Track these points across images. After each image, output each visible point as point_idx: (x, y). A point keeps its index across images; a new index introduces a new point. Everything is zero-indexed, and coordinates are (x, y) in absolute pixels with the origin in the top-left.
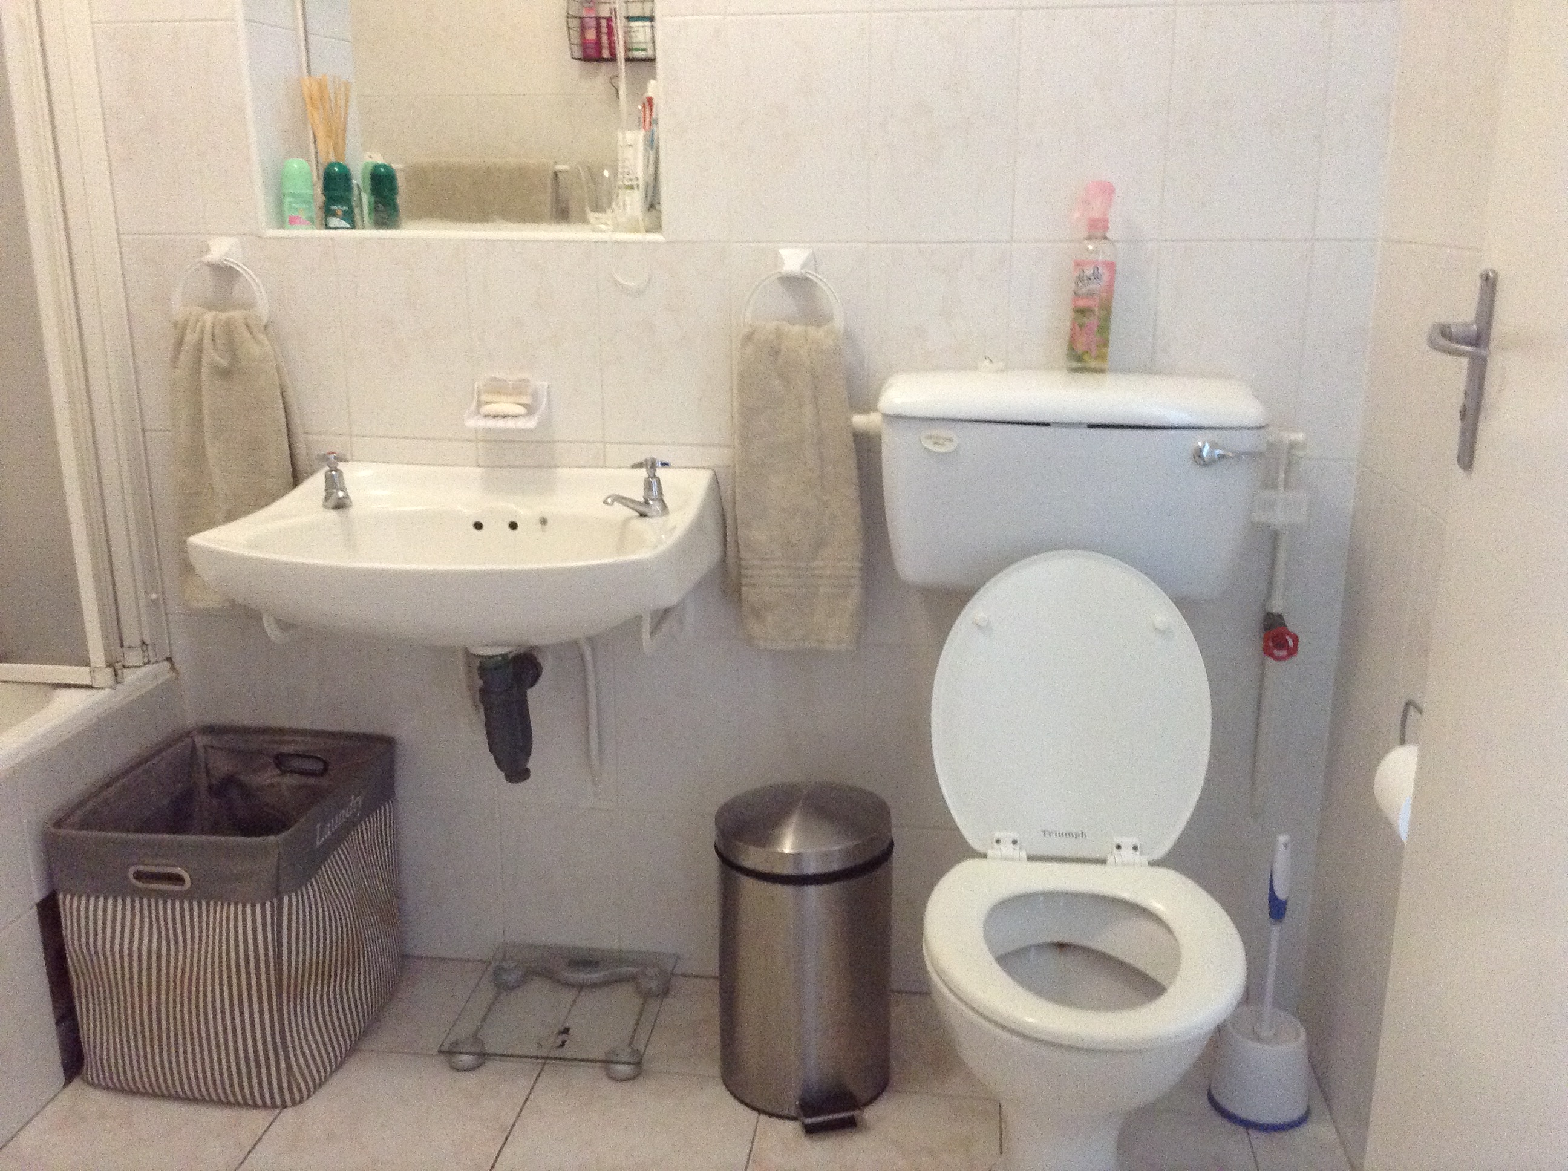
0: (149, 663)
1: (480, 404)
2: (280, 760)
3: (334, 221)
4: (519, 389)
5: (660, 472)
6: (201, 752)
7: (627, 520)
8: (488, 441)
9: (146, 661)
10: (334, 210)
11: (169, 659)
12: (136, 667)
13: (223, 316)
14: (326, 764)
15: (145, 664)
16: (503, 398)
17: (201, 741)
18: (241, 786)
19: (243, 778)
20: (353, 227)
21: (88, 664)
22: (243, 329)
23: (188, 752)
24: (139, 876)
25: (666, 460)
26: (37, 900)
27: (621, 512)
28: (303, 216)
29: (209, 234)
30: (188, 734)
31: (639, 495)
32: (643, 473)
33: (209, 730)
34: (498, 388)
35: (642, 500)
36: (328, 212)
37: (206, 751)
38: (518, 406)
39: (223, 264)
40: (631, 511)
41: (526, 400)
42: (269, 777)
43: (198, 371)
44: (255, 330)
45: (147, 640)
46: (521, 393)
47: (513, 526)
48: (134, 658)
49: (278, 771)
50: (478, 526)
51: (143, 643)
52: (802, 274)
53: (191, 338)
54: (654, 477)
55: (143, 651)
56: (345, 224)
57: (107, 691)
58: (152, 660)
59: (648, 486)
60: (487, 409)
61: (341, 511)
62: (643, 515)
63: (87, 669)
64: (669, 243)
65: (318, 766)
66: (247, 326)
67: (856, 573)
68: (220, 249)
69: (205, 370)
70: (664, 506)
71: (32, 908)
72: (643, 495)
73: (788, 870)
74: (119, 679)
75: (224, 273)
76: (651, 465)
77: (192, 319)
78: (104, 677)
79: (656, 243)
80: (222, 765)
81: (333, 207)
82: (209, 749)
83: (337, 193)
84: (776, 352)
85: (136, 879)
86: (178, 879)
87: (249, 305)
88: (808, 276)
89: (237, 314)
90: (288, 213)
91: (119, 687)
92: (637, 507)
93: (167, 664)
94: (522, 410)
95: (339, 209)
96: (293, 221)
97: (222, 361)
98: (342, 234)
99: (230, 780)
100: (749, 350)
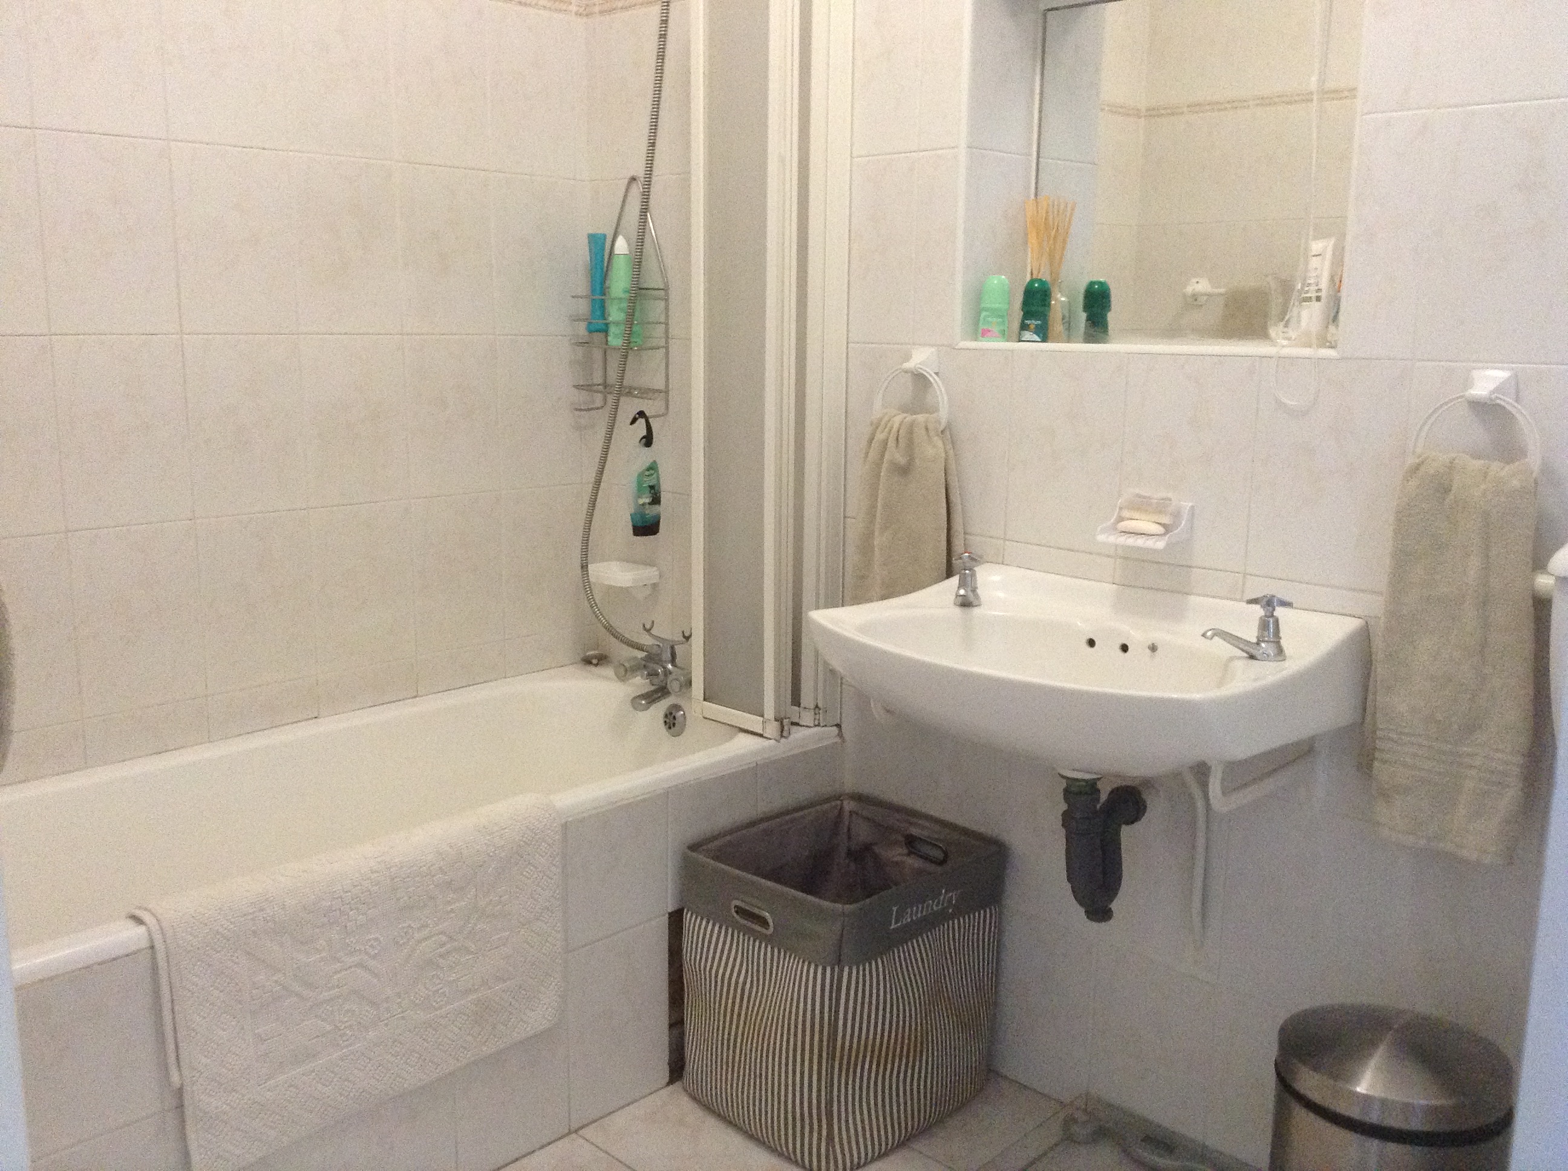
0: (819, 725)
1: (1121, 519)
2: (911, 842)
3: (1027, 335)
4: (1160, 507)
5: (1279, 612)
6: (846, 814)
7: (1232, 659)
8: (1126, 558)
9: (816, 723)
10: (1028, 325)
11: (838, 726)
12: (807, 726)
13: (910, 418)
14: (946, 854)
15: (816, 726)
16: (1143, 517)
17: (849, 806)
18: (876, 857)
19: (876, 849)
20: (1044, 340)
21: (762, 716)
22: (923, 432)
23: (836, 812)
24: (739, 911)
25: (1287, 599)
26: (670, 911)
27: (1222, 649)
28: (996, 329)
29: (914, 344)
30: (838, 797)
31: (1251, 634)
32: (1258, 611)
33: (859, 798)
34: (1141, 505)
35: (1254, 640)
36: (1024, 327)
37: (851, 815)
38: (1157, 525)
39: (917, 371)
40: (1240, 651)
41: (1166, 520)
42: (896, 854)
43: (878, 465)
44: (932, 433)
45: (820, 705)
46: (1160, 512)
47: (1125, 648)
48: (807, 718)
49: (906, 851)
50: (1091, 643)
51: (817, 706)
52: (1491, 400)
53: (880, 436)
54: (1272, 616)
55: (815, 714)
56: (1036, 338)
57: (772, 742)
58: (821, 725)
59: (1264, 625)
60: (1123, 525)
61: (966, 610)
62: (1252, 657)
63: (762, 719)
64: (1342, 359)
65: (938, 854)
66: (927, 429)
67: (1516, 770)
68: (921, 358)
69: (885, 466)
70: (1280, 651)
71: (664, 915)
72: (1256, 634)
73: (1355, 1113)
74: (785, 734)
75: (920, 380)
76: (1269, 603)
77: (886, 419)
78: (772, 729)
79: (1330, 360)
80: (863, 833)
81: (1028, 322)
82: (854, 816)
83: (1034, 309)
84: (1445, 490)
85: (737, 912)
86: (764, 923)
87: (935, 409)
88: (1498, 401)
89: (921, 418)
90: (982, 326)
91: (783, 740)
92: (1246, 648)
93: (835, 730)
94: (1161, 530)
95: (1033, 323)
96: (985, 333)
97: (901, 459)
98: (1031, 346)
99: (867, 848)
100: (1413, 483)
